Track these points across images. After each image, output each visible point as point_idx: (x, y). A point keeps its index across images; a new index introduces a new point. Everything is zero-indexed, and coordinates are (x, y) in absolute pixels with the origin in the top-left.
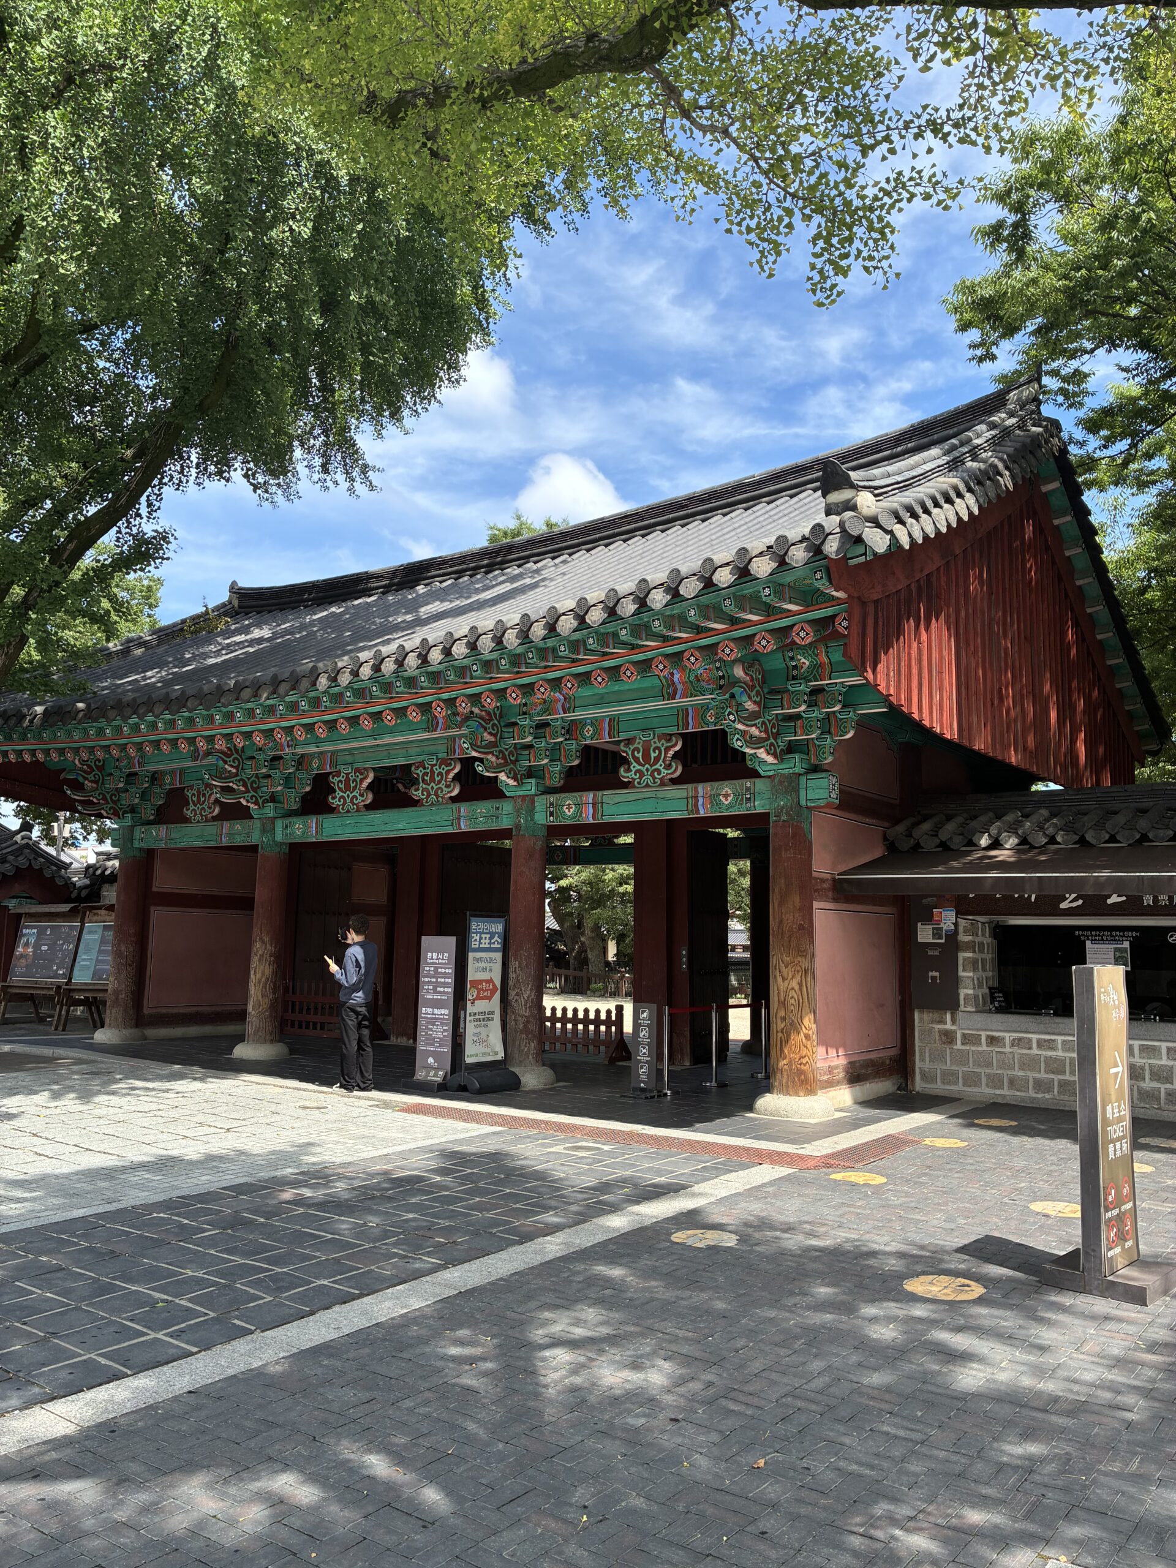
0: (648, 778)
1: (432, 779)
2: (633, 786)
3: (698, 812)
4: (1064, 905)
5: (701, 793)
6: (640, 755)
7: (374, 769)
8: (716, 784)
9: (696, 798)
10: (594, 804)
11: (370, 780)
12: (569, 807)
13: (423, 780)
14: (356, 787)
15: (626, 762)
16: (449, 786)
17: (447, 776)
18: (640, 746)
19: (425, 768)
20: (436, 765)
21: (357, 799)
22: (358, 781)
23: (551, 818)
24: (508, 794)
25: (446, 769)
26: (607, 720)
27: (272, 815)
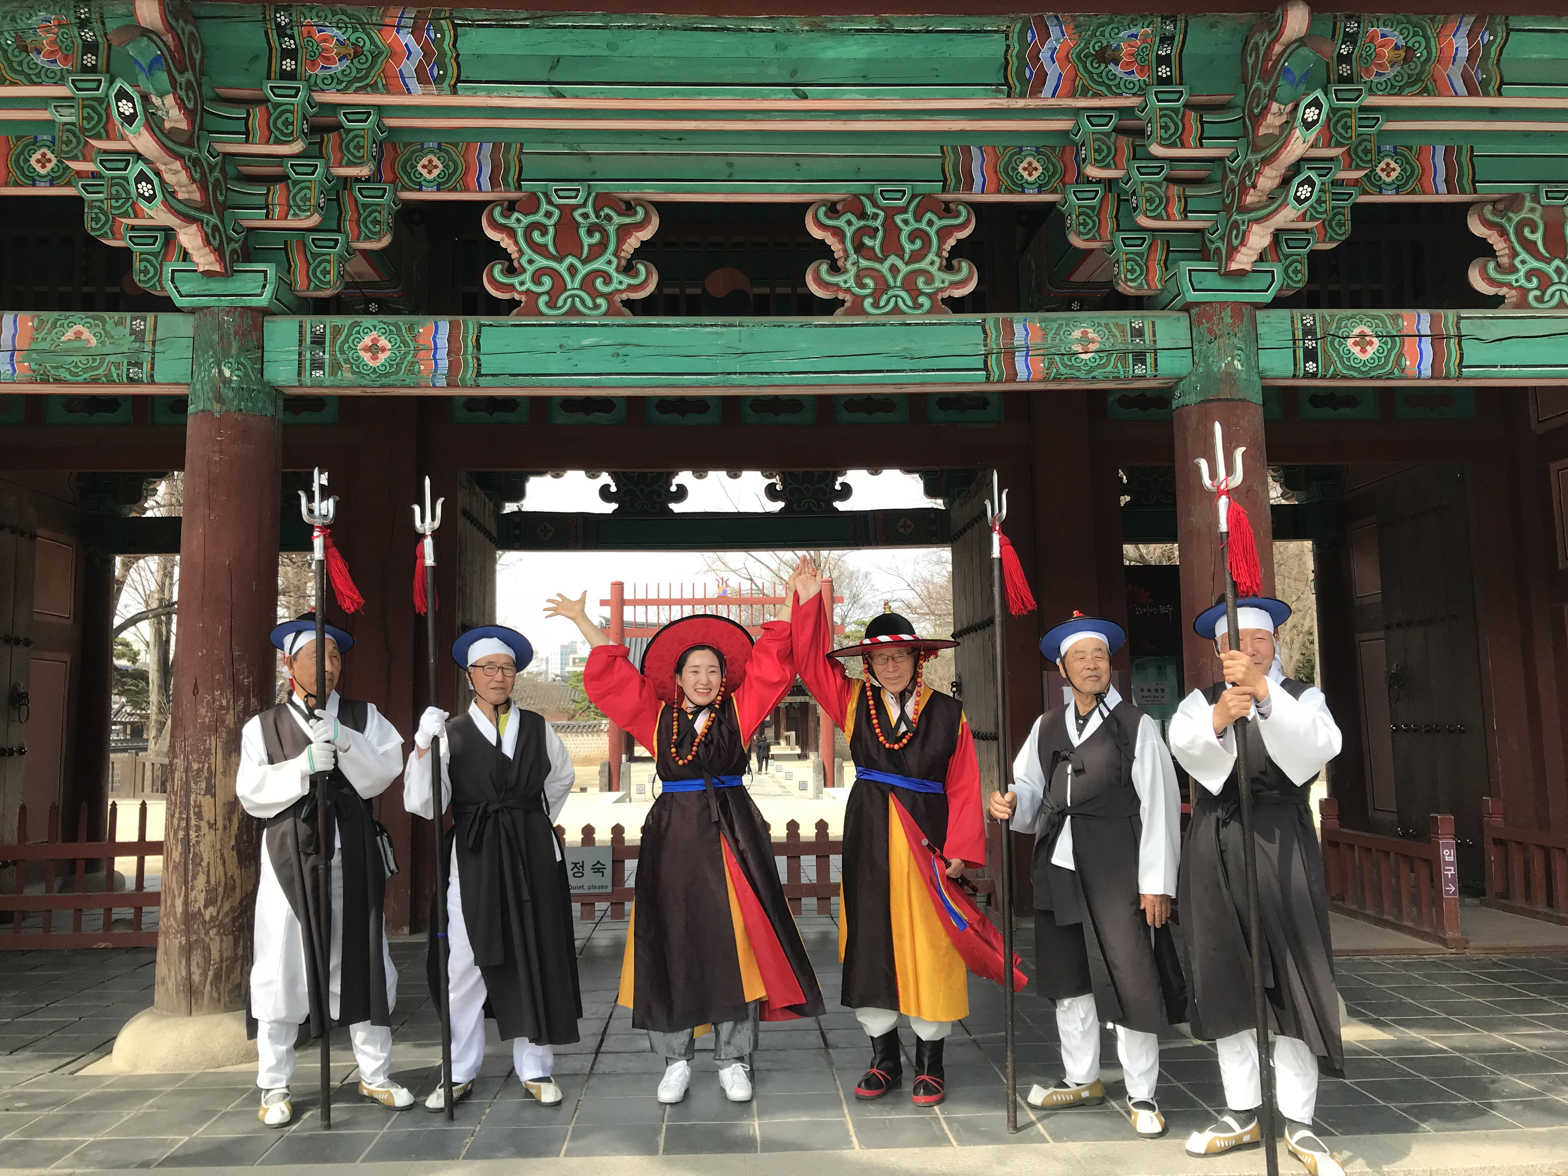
1: (892, 246)
2: (1522, 303)
6: (1538, 237)
7: (660, 206)
10: (1437, 338)
11: (646, 234)
12: (1362, 340)
13: (859, 248)
14: (602, 246)
15: (1486, 250)
16: (948, 267)
17: (942, 241)
18: (1536, 217)
19: (862, 215)
20: (904, 210)
21: (608, 280)
22: (611, 229)
23: (1311, 366)
24: (1192, 296)
25: (939, 223)
26: (1441, 150)
27: (263, 301)
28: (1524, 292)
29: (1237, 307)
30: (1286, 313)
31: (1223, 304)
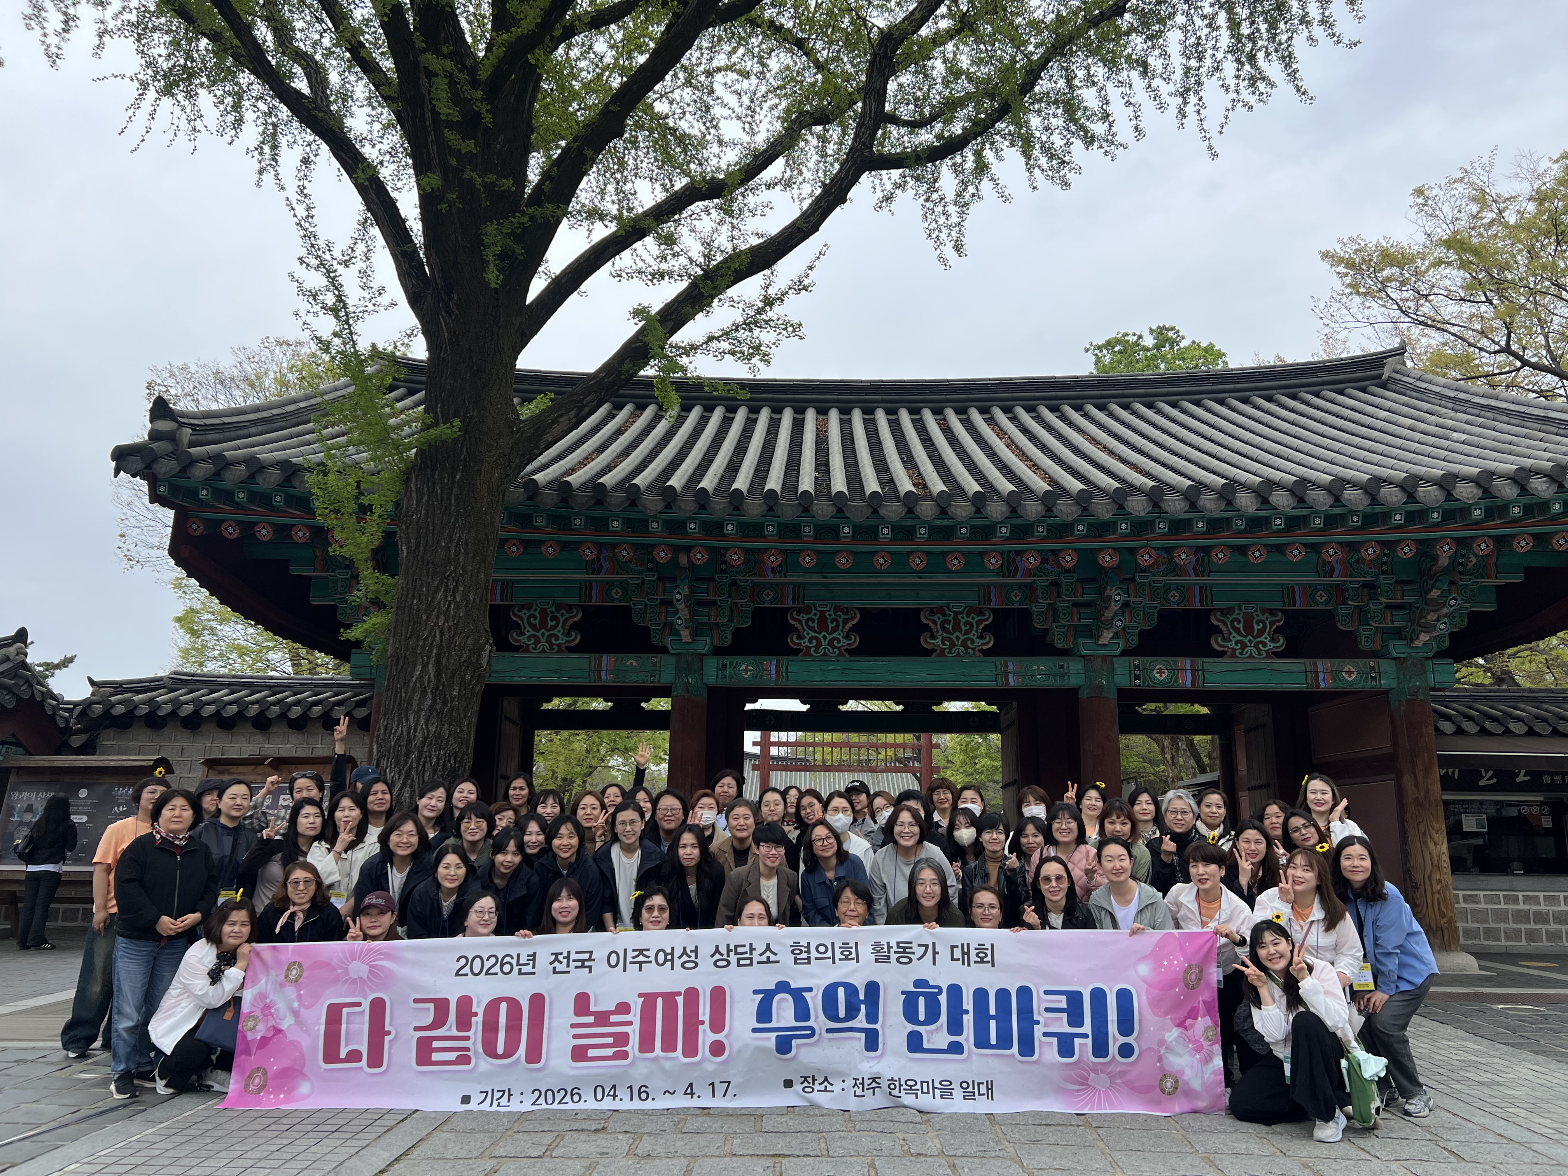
0: (1250, 649)
1: (957, 628)
2: (1234, 656)
3: (1318, 686)
4: (1482, 783)
5: (1320, 668)
6: (1241, 626)
8: (1337, 661)
9: (1316, 672)
10: (1193, 671)
11: (854, 622)
12: (1160, 672)
13: (943, 628)
14: (837, 627)
15: (1219, 631)
16: (981, 637)
17: (978, 626)
18: (1240, 617)
19: (944, 615)
20: (962, 613)
21: (839, 642)
22: (841, 621)
23: (1137, 682)
24: (1084, 652)
25: (977, 618)
26: (1197, 588)
27: (704, 651)
28: (1234, 650)
29: (1104, 658)
30: (1127, 658)
31: (1098, 656)
